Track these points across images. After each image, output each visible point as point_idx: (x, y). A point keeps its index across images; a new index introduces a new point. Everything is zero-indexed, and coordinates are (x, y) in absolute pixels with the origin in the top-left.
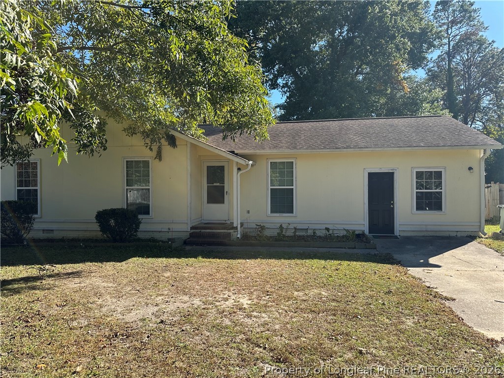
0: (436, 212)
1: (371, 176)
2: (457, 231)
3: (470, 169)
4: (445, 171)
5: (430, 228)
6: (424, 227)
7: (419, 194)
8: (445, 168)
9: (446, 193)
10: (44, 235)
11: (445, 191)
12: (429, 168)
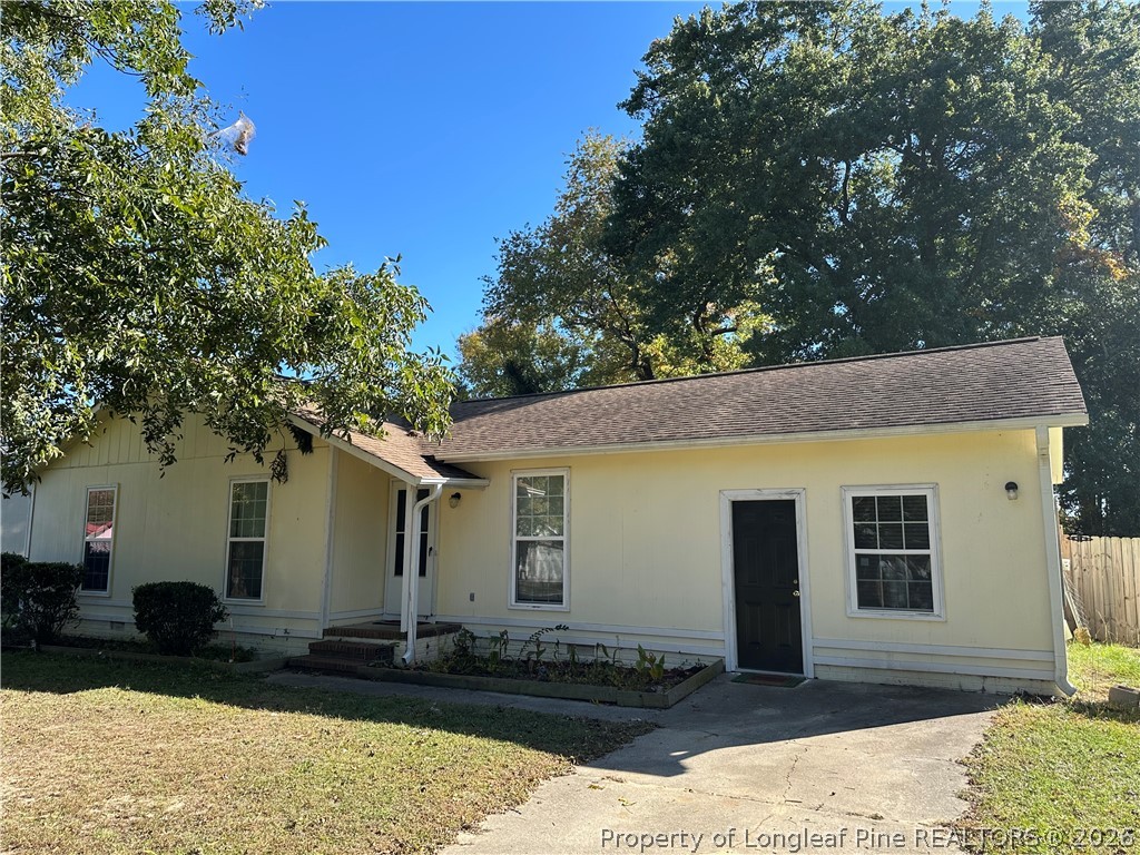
0: (914, 615)
1: (740, 509)
2: (985, 677)
3: (1011, 486)
4: (936, 495)
5: (900, 662)
6: (884, 657)
7: (865, 562)
8: (935, 487)
9: (942, 561)
10: (111, 631)
11: (940, 553)
12: (890, 486)
